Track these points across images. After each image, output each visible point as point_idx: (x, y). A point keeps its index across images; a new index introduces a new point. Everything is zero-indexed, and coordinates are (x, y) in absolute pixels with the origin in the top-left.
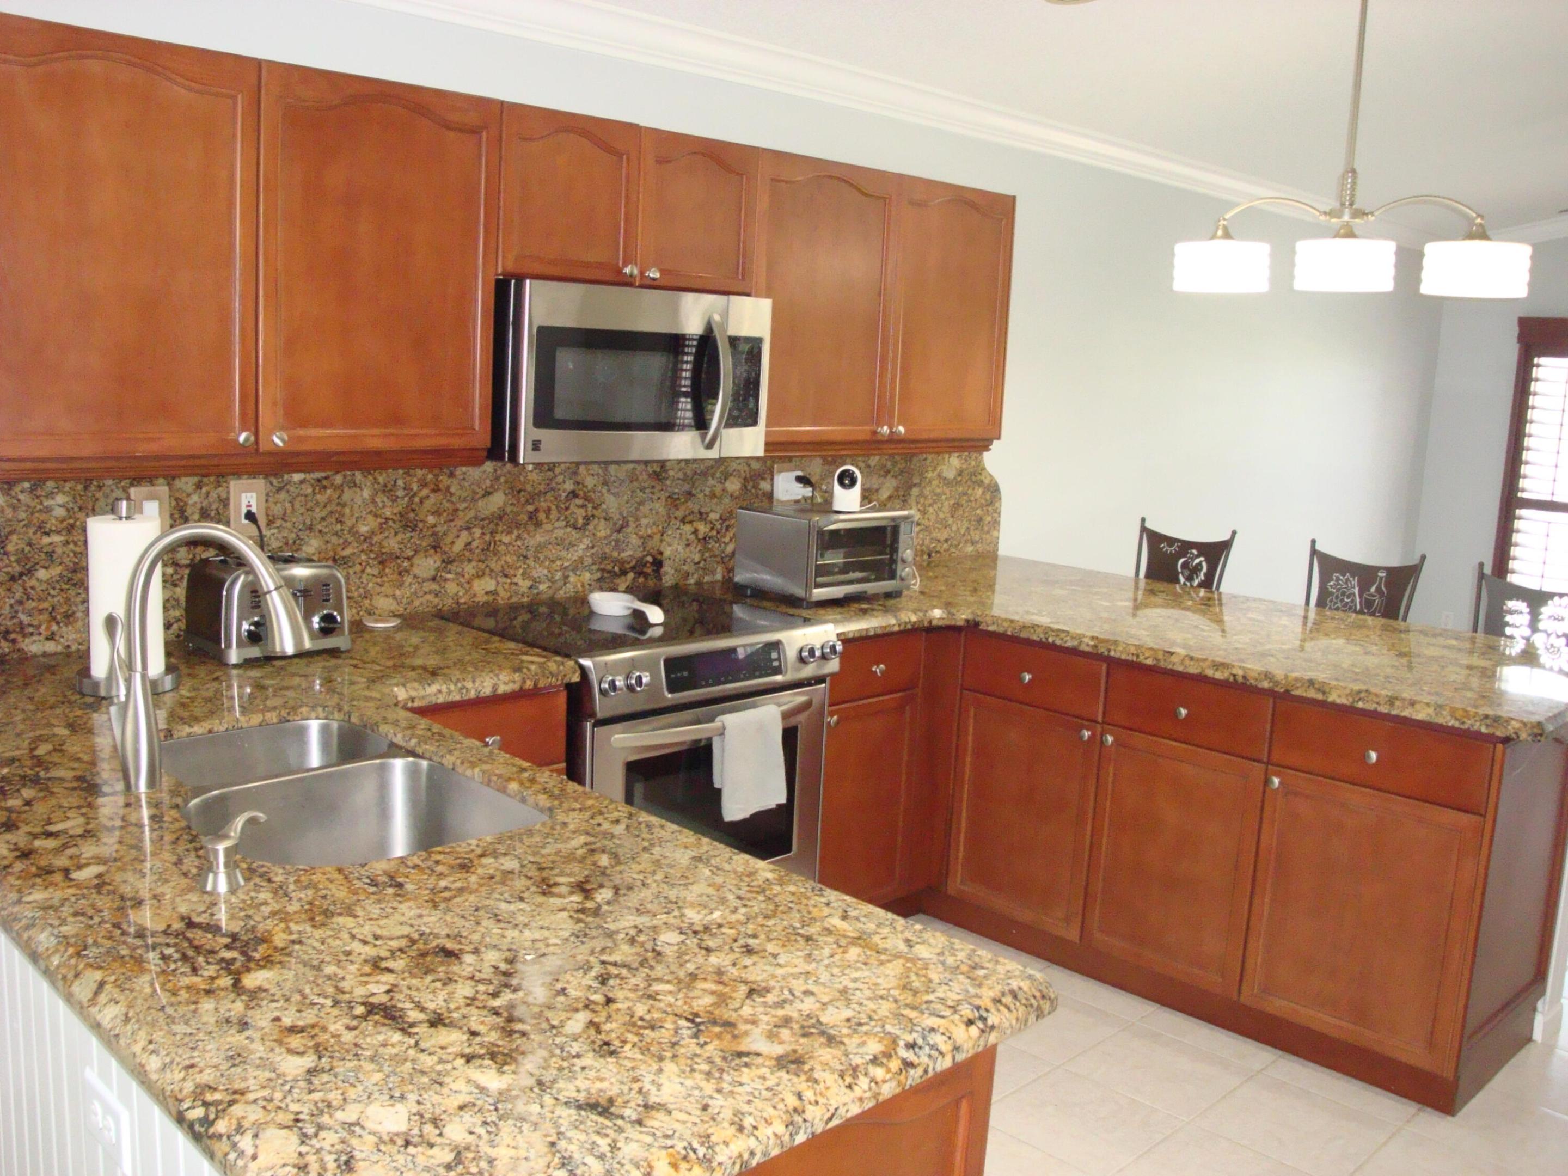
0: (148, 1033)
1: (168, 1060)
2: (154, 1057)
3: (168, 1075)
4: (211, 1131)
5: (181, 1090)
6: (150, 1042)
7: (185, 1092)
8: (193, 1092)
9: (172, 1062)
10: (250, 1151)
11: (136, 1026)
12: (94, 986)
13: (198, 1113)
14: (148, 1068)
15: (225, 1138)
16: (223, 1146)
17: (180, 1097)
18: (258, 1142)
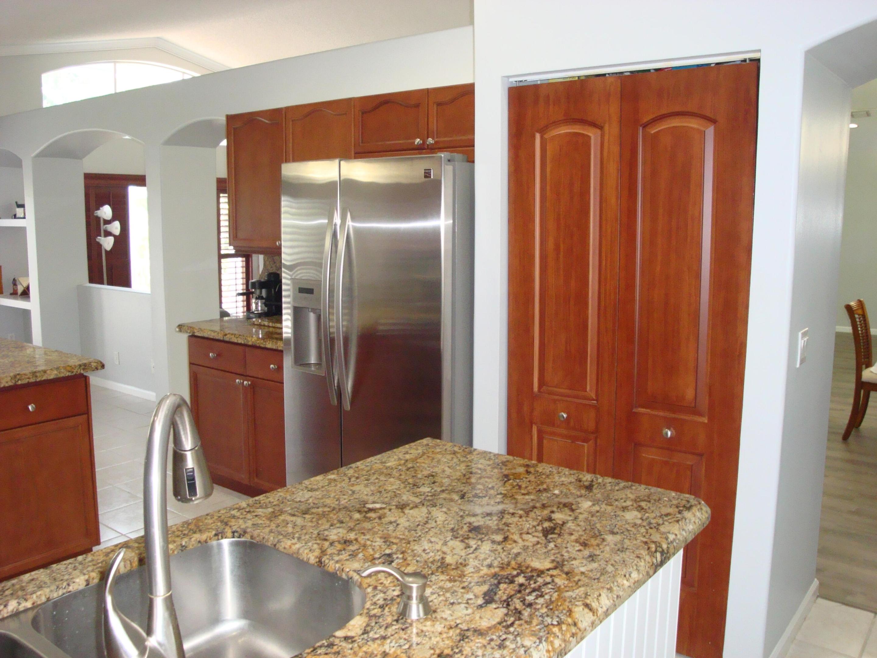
0: (621, 577)
1: (635, 567)
2: (632, 575)
3: (642, 568)
4: (666, 551)
5: (649, 563)
6: (625, 576)
7: (650, 561)
8: (650, 556)
9: (636, 565)
10: (674, 536)
11: (615, 584)
12: (586, 610)
13: (658, 555)
14: (636, 579)
15: (669, 546)
16: (671, 547)
17: (651, 564)
18: (671, 532)
